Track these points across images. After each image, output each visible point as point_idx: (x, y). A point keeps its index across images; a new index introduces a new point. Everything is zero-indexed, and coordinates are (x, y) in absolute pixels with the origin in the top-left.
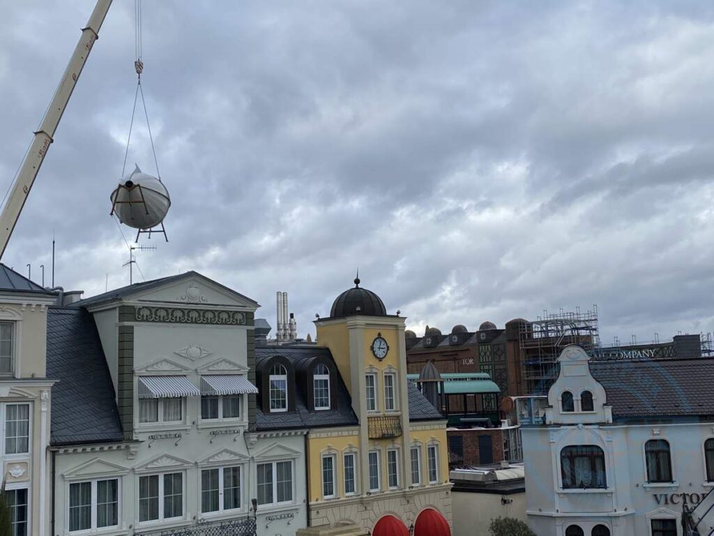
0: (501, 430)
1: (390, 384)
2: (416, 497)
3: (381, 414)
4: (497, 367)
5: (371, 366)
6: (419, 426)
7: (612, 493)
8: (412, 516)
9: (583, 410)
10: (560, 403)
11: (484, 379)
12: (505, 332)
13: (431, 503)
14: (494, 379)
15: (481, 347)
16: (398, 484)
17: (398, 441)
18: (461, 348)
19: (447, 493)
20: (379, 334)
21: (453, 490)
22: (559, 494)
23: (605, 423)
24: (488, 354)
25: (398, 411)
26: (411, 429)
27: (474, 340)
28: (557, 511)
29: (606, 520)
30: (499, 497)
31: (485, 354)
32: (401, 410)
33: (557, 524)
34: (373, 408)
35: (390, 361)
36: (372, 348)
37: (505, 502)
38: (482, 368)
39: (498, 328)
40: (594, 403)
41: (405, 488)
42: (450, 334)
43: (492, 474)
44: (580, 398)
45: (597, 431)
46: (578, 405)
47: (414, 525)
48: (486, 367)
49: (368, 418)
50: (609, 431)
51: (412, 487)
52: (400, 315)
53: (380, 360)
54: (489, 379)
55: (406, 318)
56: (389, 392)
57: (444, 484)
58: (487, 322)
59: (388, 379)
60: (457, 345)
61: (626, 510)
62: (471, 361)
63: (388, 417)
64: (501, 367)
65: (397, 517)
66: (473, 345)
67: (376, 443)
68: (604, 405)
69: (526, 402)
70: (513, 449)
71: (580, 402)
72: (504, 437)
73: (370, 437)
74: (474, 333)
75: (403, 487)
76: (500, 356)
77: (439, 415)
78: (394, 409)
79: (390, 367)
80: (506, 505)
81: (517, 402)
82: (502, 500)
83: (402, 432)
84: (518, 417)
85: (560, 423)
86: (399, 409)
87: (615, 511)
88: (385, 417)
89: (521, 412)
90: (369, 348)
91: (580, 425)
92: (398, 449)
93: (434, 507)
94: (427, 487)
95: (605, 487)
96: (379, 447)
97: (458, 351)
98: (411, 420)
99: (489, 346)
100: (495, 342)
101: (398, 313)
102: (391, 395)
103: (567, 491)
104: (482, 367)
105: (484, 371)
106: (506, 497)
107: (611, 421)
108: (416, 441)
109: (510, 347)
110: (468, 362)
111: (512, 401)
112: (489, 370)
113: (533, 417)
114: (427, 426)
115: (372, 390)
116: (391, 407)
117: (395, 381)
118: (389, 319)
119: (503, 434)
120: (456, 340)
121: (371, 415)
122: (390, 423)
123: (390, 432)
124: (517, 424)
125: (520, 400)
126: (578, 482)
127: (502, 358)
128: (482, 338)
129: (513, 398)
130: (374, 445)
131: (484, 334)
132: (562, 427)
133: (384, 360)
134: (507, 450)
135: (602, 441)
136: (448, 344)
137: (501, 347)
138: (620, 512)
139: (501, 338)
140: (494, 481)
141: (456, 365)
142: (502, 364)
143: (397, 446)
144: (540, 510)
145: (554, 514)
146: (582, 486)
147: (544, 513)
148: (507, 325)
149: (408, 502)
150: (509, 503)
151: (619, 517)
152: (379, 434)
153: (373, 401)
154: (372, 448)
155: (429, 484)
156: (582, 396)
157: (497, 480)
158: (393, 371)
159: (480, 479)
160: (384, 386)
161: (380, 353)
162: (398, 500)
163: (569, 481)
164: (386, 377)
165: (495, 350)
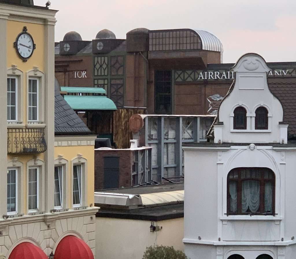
0: (130, 151)
1: (35, 90)
2: (58, 222)
3: (23, 125)
4: (113, 82)
5: (14, 68)
6: (65, 141)
7: (280, 221)
8: (52, 243)
9: (256, 128)
10: (232, 119)
11: (99, 95)
12: (124, 43)
13: (74, 229)
14: (110, 95)
15: (96, 59)
16: (38, 206)
17: (41, 157)
18: (73, 59)
19: (91, 218)
20: (25, 29)
21: (98, 215)
22: (222, 220)
23: (279, 143)
24: (104, 66)
25: (42, 123)
26: (56, 144)
27: (88, 50)
28: (219, 240)
29: (272, 249)
30: (148, 224)
31: (101, 66)
32: (45, 122)
33: (218, 253)
34: (13, 118)
35: (35, 62)
36: (15, 45)
37: (154, 229)
38: (96, 83)
39: (117, 38)
40: (270, 120)
41: (45, 212)
42: (61, 42)
43: (137, 198)
44: (254, 115)
45: (270, 152)
46: (251, 123)
47: (54, 253)
48: (101, 82)
49: (8, 128)
50: (283, 153)
51: (55, 211)
52: (50, 7)
53: (24, 60)
54: (104, 95)
55: (57, 11)
56: (33, 99)
57: (89, 208)
58: (106, 30)
59: (33, 84)
60: (69, 55)
61: (293, 238)
62: (84, 74)
63: (31, 129)
64: (118, 82)
65: (35, 244)
66: (88, 55)
67: (16, 159)
68: (280, 123)
69: (155, 122)
70: (140, 172)
71: (254, 119)
72: (133, 160)
73: (10, 151)
74: (89, 42)
75: (43, 210)
76: (117, 70)
77: (87, 130)
78: (38, 120)
79: (36, 70)
80: (155, 232)
81: (147, 120)
82: (152, 226)
83: (46, 147)
84: (147, 138)
85: (230, 142)
86: (43, 120)
87: (282, 240)
88: (28, 129)
89: (150, 132)
90: (12, 45)
91: (252, 145)
92: (40, 166)
93: (76, 233)
94: (70, 211)
95: (273, 214)
96: (18, 164)
97: (69, 62)
98: (57, 134)
99: (106, 58)
100: (113, 53)
101: (48, 4)
102: (34, 103)
103: (231, 217)
104: (96, 81)
105: (99, 86)
106: (155, 224)
107: (286, 142)
108: (60, 158)
109: (130, 61)
110: (80, 75)
111: (141, 119)
112: (104, 84)
113: (163, 138)
114: (74, 141)
115: (13, 95)
116: (35, 118)
117: (40, 86)
118: (37, 12)
119: (132, 154)
120: (68, 49)
121: (11, 125)
122: (33, 135)
123: (33, 146)
124: (145, 146)
125: (150, 118)
126: (245, 208)
127: (120, 72)
128: (98, 48)
129: (143, 116)
130: (13, 161)
131: (102, 44)
132: (232, 147)
133: (28, 60)
134: (135, 173)
135: (275, 163)
136: (59, 53)
137: (120, 59)
138: (288, 241)
139: (120, 50)
140: (139, 206)
141: (67, 76)
142: (119, 79)
143: (39, 163)
144: (200, 238)
145: (216, 242)
146: (248, 212)
147: (203, 241)
148: (128, 35)
149: (48, 226)
150: (159, 230)
151: (285, 246)
152: (20, 148)
153: (13, 109)
154: (11, 165)
155: (72, 208)
156: (256, 112)
157: (141, 205)
158: (39, 74)
159: (124, 204)
160: (28, 93)
161: (25, 52)
162: (38, 225)
163: (234, 207)
164: (30, 81)
165: (113, 64)
